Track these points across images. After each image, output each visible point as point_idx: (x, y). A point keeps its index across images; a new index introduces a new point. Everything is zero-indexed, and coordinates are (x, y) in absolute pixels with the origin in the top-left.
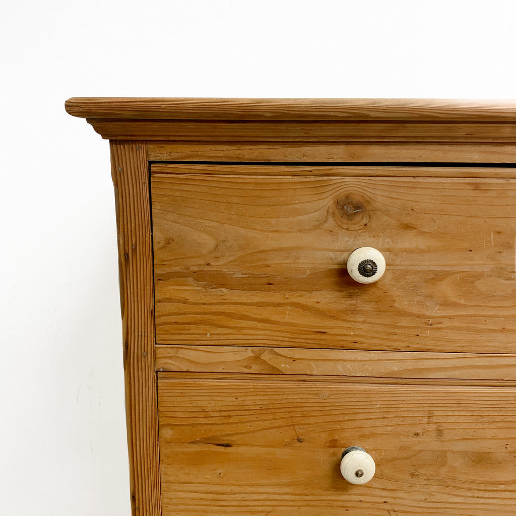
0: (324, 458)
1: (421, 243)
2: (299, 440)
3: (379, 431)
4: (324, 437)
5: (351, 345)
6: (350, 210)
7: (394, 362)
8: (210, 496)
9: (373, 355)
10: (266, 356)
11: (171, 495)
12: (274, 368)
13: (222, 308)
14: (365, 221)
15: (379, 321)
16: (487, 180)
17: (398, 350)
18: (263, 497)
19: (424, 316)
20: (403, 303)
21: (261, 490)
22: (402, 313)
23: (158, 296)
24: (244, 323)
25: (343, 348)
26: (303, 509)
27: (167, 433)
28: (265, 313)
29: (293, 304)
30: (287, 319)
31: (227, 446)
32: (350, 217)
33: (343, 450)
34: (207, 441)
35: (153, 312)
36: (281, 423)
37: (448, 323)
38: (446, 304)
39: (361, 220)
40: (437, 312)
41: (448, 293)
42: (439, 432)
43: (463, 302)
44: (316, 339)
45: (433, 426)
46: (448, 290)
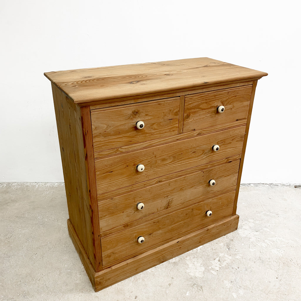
0: (133, 169)
1: (150, 118)
2: (127, 166)
3: (144, 159)
4: (133, 164)
6: (135, 113)
7: (146, 144)
8: (109, 185)
9: (141, 144)
10: (120, 149)
11: (99, 187)
12: (121, 151)
13: (109, 141)
15: (143, 136)
16: (161, 103)
17: (146, 141)
18: (120, 181)
19: (151, 133)
20: (147, 131)
22: (147, 133)
23: (94, 141)
24: (114, 143)
25: (136, 143)
26: (129, 181)
27: (97, 173)
28: (119, 140)
29: (124, 137)
30: (124, 140)
31: (112, 172)
32: (135, 115)
33: (137, 166)
34: (107, 172)
35: (93, 145)
36: (123, 163)
37: (155, 133)
38: (155, 129)
39: (138, 115)
40: (153, 131)
41: (155, 127)
42: (155, 156)
43: (158, 128)
44: (130, 143)
45: (154, 156)
46: (155, 126)
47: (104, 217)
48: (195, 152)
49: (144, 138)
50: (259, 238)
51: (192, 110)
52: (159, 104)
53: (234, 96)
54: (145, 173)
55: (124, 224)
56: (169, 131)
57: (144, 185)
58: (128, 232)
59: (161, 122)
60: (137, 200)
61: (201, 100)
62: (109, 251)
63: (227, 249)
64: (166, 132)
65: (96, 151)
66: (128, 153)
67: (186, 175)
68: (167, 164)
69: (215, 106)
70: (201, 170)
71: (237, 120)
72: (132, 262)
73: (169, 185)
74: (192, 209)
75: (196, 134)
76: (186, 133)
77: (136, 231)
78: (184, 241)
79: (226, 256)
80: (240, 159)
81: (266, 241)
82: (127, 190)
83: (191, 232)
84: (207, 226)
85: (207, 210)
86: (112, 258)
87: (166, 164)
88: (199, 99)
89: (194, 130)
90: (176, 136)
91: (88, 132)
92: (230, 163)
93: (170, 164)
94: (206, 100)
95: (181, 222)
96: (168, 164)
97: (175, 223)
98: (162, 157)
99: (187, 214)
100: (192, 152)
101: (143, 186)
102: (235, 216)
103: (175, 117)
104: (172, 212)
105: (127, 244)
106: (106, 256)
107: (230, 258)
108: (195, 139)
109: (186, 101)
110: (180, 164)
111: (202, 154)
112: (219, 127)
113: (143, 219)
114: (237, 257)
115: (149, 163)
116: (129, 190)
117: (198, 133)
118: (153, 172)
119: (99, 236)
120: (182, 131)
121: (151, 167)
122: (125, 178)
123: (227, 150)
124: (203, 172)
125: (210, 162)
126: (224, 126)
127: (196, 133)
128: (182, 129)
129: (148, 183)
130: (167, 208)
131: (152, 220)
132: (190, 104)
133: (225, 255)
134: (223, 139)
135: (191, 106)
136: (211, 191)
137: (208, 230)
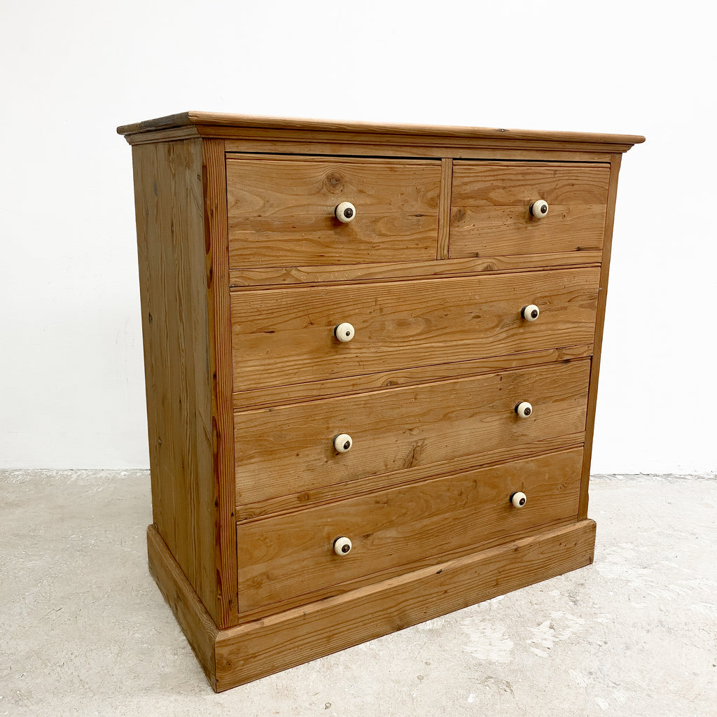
0: (323, 332)
1: (368, 201)
2: (311, 324)
3: (352, 312)
4: (324, 320)
5: (337, 262)
6: (334, 182)
7: (358, 271)
8: (262, 368)
9: (347, 267)
10: (294, 272)
11: (239, 370)
12: (297, 279)
13: (269, 244)
14: (341, 188)
15: (350, 247)
16: (395, 166)
17: (359, 263)
18: (293, 363)
19: (371, 243)
20: (361, 236)
21: (291, 359)
22: (361, 242)
23: (230, 238)
24: (281, 253)
25: (333, 264)
26: (315, 368)
27: (237, 328)
28: (292, 246)
29: (305, 240)
30: (304, 249)
31: (273, 332)
32: (334, 186)
33: (335, 327)
34: (260, 330)
35: (227, 248)
36: (301, 314)
37: (382, 246)
38: (381, 235)
39: (339, 188)
40: (377, 239)
41: (382, 229)
42: (381, 310)
43: (388, 233)
44: (319, 260)
45: (378, 307)
46: (381, 227)
47: (250, 458)
48: (479, 317)
49: (354, 254)
50: (652, 582)
51: (470, 200)
52: (392, 169)
53: (568, 185)
54: (357, 351)
55: (300, 490)
56: (416, 246)
57: (353, 385)
58: (307, 517)
59: (394, 219)
60: (334, 427)
61: (492, 178)
62: (257, 570)
63: (571, 603)
64: (407, 248)
65: (235, 264)
66: (313, 289)
67: (457, 377)
68: (411, 336)
69: (524, 201)
70: (496, 370)
71: (579, 249)
72: (318, 611)
73: (415, 399)
74: (475, 481)
75: (480, 268)
76: (455, 261)
77: (329, 520)
78: (455, 572)
79: (570, 617)
80: (591, 359)
81: (671, 587)
82: (310, 393)
83: (474, 551)
84: (514, 541)
85: (513, 489)
86: (263, 592)
87: (407, 337)
88: (487, 174)
89: (477, 255)
90: (432, 263)
91: (217, 208)
92: (565, 365)
93: (419, 337)
94: (503, 180)
95: (447, 515)
96: (411, 338)
97: (431, 516)
98: (397, 316)
99: (461, 494)
100: (473, 315)
101: (351, 388)
102: (585, 523)
103: (431, 211)
104: (424, 479)
105: (306, 554)
106: (248, 583)
107: (581, 621)
108: (479, 281)
109: (457, 175)
110: (441, 344)
111: (497, 326)
112: (536, 258)
113: (348, 486)
114: (600, 620)
115: (365, 325)
116: (315, 393)
117: (486, 265)
118: (376, 352)
119: (232, 515)
120: (446, 252)
121: (370, 338)
122: (305, 357)
123: (559, 328)
124: (500, 377)
125: (517, 352)
126: (550, 257)
127: (480, 264)
128: (446, 248)
129: (362, 381)
130: (411, 465)
131: (371, 492)
132: (466, 184)
133: (566, 616)
134: (547, 294)
135: (468, 189)
136: (523, 437)
137: (516, 550)
